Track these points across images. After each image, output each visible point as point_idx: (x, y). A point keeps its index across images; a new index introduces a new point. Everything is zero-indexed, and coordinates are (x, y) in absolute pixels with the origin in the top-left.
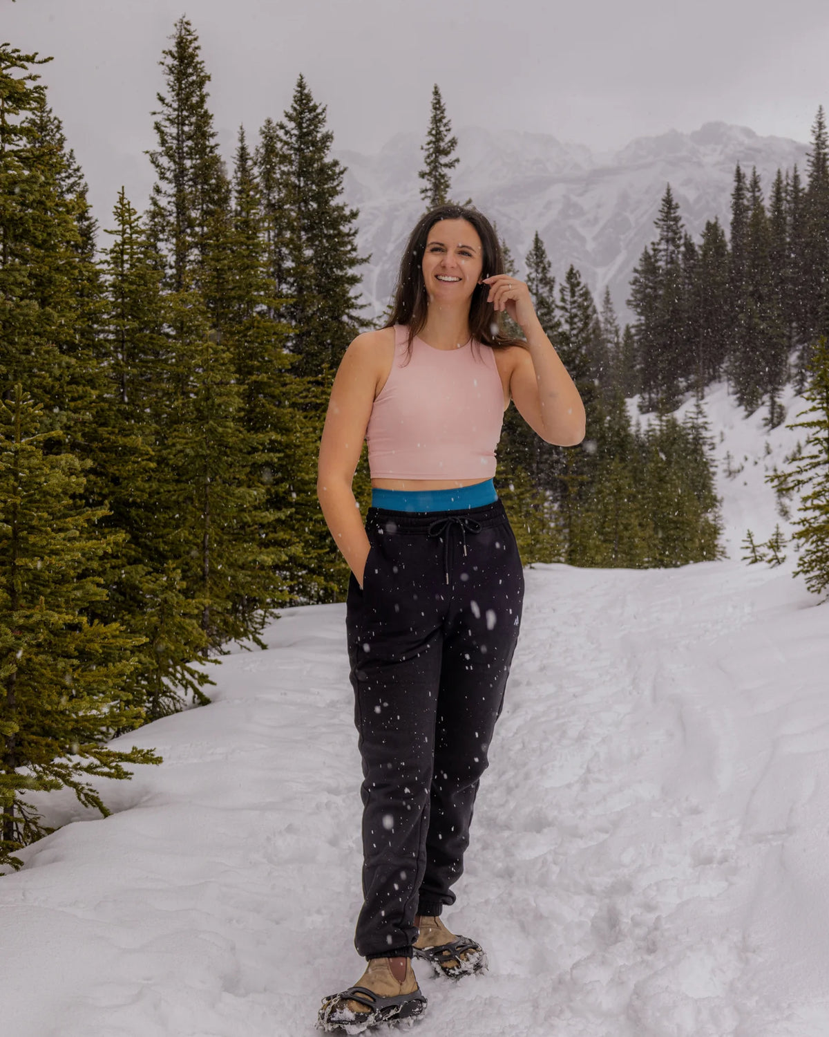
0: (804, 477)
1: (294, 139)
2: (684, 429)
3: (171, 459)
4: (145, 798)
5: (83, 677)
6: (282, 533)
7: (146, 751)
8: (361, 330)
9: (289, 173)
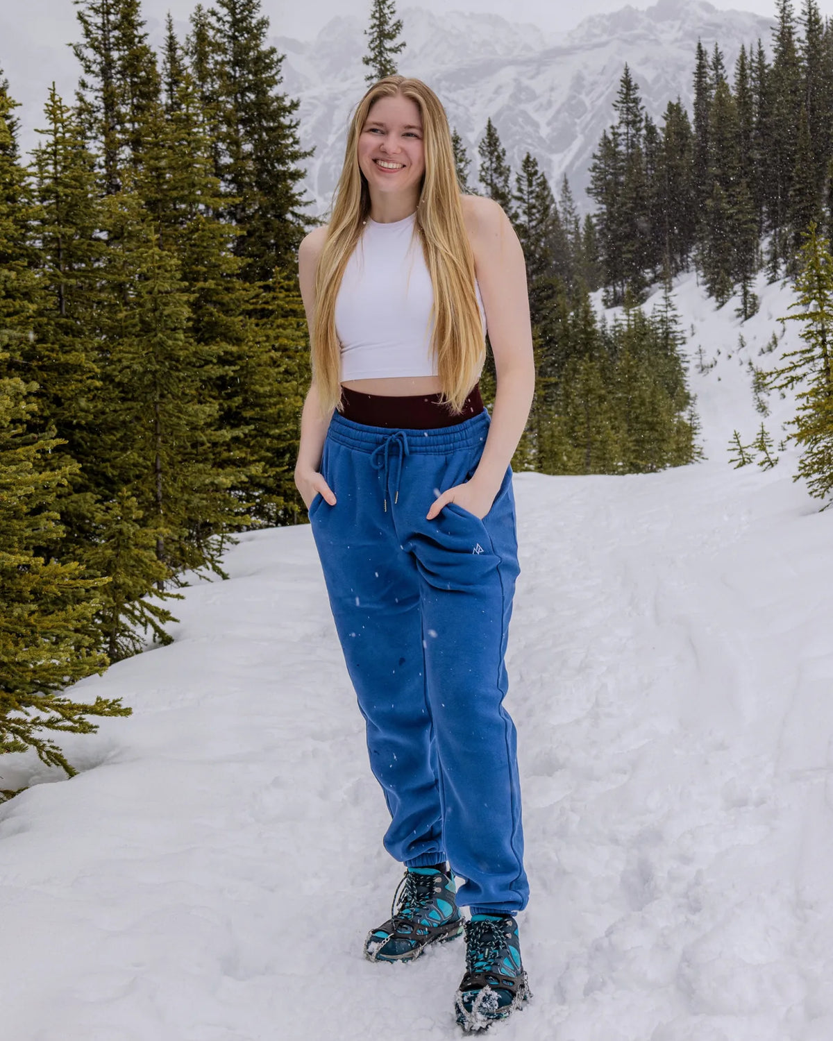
0: (798, 372)
1: (227, 26)
2: (653, 323)
3: (117, 376)
4: (112, 753)
5: (39, 622)
6: (238, 452)
7: (111, 701)
8: (307, 229)
9: (223, 63)
